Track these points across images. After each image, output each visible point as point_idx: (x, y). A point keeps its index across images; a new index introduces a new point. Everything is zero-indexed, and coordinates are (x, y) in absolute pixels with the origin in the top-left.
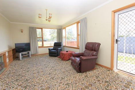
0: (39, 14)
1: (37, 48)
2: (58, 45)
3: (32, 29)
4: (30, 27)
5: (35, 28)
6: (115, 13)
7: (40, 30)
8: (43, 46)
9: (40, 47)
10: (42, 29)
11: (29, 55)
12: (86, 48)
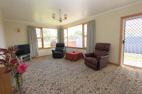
0: (53, 14)
1: (37, 49)
2: (60, 46)
3: (31, 29)
4: (28, 26)
5: (35, 27)
6: (123, 19)
7: (40, 29)
8: (43, 48)
9: (40, 49)
10: (41, 28)
11: (30, 58)
12: (96, 49)
